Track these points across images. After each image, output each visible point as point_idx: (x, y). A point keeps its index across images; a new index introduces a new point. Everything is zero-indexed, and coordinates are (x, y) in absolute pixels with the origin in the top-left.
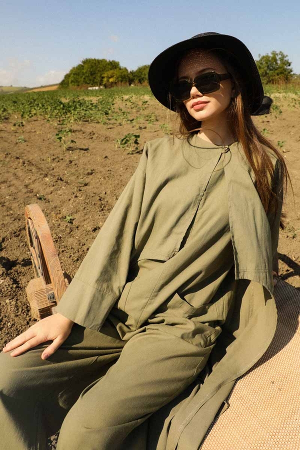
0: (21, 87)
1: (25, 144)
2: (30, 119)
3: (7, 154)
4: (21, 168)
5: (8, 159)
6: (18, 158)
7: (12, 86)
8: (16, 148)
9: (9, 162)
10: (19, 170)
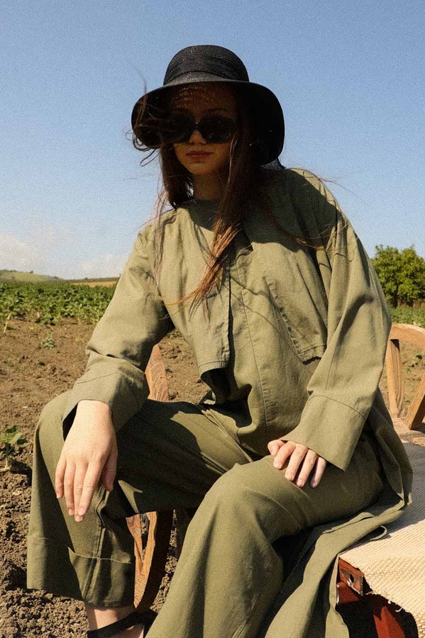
0: (49, 277)
1: (55, 350)
2: (63, 319)
3: (24, 358)
4: (48, 377)
5: (24, 365)
6: (42, 364)
7: (32, 272)
8: (37, 354)
9: (26, 368)
10: (44, 379)
